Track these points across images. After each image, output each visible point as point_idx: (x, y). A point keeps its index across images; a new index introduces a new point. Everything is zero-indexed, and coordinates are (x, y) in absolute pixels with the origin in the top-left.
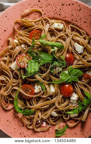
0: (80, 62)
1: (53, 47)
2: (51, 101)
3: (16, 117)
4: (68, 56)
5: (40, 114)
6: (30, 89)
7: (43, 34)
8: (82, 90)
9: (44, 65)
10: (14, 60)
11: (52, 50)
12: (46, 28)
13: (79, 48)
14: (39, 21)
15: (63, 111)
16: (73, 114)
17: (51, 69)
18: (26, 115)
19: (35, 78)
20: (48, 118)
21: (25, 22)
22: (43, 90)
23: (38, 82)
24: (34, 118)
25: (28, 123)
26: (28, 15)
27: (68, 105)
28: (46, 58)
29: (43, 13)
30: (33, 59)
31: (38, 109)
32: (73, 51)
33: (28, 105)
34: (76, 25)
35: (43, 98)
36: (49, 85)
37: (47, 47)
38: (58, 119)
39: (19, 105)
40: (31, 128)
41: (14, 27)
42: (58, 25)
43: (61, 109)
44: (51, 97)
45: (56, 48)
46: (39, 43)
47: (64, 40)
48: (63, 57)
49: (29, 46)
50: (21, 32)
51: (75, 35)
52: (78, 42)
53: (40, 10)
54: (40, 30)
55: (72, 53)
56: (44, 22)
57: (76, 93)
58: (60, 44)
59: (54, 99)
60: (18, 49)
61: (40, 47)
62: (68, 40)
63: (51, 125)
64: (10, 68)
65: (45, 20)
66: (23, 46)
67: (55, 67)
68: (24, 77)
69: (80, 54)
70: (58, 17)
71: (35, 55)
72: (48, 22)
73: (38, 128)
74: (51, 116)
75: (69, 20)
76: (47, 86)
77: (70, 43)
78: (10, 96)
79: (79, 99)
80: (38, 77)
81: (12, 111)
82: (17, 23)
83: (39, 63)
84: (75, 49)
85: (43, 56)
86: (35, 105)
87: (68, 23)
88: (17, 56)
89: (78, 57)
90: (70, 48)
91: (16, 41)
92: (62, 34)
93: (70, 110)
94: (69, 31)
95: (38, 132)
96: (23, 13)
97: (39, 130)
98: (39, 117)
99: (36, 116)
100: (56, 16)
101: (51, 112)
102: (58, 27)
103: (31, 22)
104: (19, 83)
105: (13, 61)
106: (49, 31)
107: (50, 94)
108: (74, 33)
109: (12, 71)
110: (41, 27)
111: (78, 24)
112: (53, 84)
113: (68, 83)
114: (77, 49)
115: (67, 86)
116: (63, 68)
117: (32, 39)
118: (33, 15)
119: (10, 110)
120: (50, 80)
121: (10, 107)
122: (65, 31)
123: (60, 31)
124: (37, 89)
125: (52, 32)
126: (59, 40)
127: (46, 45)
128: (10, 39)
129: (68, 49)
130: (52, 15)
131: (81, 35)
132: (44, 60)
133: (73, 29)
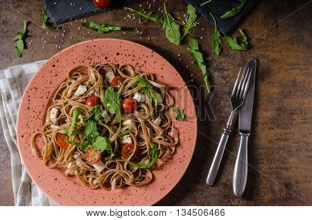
0: (97, 89)
1: (78, 120)
2: (142, 124)
3: (162, 168)
4: (89, 104)
5: (157, 138)
6: (127, 149)
7: (63, 132)
8: (130, 88)
9: (100, 132)
10: (93, 168)
11: (81, 122)
12: (55, 128)
13: (81, 90)
14: (46, 137)
15: (154, 111)
16: (158, 99)
17: (104, 122)
18: (158, 155)
19: (114, 142)
20: (163, 128)
21: (47, 154)
22: (128, 134)
23: (119, 140)
24: (162, 145)
25: (168, 152)
26: (38, 151)
27: (147, 106)
28: (91, 129)
29: (37, 132)
30: (91, 144)
31: (151, 140)
32: (84, 97)
33: (146, 151)
34: (54, 94)
35: (139, 133)
36: (123, 126)
37: (78, 128)
38: (165, 117)
39: (146, 163)
40: (174, 148)
41: (52, 168)
42: (53, 115)
43: (152, 113)
44: (137, 124)
45: (80, 117)
46: (73, 137)
47: (70, 107)
48: (91, 109)
49: (76, 149)
50: (59, 159)
51: (66, 94)
52: (74, 91)
53: (33, 135)
54: (58, 135)
55: (86, 98)
56: (48, 131)
57: (133, 96)
58: (75, 112)
59: (140, 120)
60: (79, 163)
61: (78, 136)
62: (71, 103)
63: (171, 125)
64: (101, 173)
65: (45, 130)
66: (75, 156)
67: (102, 118)
68: (113, 155)
69: (88, 89)
70: (42, 114)
71: (87, 142)
72: (48, 127)
73: (174, 141)
74: (161, 125)
75: (47, 101)
76: (124, 129)
77: (74, 100)
78: (136, 174)
79: (139, 92)
80: (112, 139)
81: (154, 172)
82: (47, 164)
83: (96, 137)
84: (82, 95)
85: (88, 132)
86: (146, 143)
87: (50, 103)
88: (88, 164)
89: (91, 92)
90: (80, 100)
91: (69, 165)
92: (63, 110)
93: (153, 103)
94: (60, 102)
95: (179, 141)
96: (36, 156)
97: (176, 139)
98: (160, 139)
99: (159, 142)
100: (41, 116)
101: (155, 125)
102: (55, 115)
103: (47, 147)
104: (120, 162)
105: (93, 170)
106: (59, 125)
107: (134, 125)
108: (63, 96)
109: (105, 170)
110: (53, 134)
111: (52, 91)
112: (122, 121)
113: (122, 104)
114: (82, 93)
115: (124, 105)
116: (104, 109)
117: (68, 145)
118: (39, 145)
119: (153, 175)
120: (117, 125)
121: (149, 175)
122: (61, 106)
123: (59, 112)
124: (127, 140)
125: (61, 122)
126: (70, 113)
127: (75, 128)
128: (67, 172)
129: (81, 103)
130: (40, 121)
131: (66, 87)
132: (92, 131)
133: (58, 97)
